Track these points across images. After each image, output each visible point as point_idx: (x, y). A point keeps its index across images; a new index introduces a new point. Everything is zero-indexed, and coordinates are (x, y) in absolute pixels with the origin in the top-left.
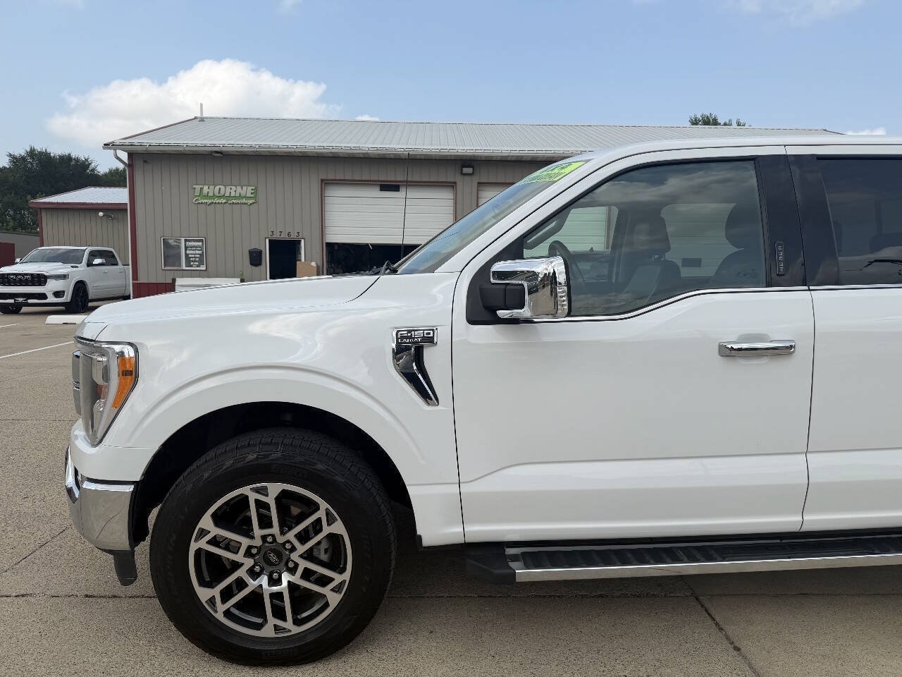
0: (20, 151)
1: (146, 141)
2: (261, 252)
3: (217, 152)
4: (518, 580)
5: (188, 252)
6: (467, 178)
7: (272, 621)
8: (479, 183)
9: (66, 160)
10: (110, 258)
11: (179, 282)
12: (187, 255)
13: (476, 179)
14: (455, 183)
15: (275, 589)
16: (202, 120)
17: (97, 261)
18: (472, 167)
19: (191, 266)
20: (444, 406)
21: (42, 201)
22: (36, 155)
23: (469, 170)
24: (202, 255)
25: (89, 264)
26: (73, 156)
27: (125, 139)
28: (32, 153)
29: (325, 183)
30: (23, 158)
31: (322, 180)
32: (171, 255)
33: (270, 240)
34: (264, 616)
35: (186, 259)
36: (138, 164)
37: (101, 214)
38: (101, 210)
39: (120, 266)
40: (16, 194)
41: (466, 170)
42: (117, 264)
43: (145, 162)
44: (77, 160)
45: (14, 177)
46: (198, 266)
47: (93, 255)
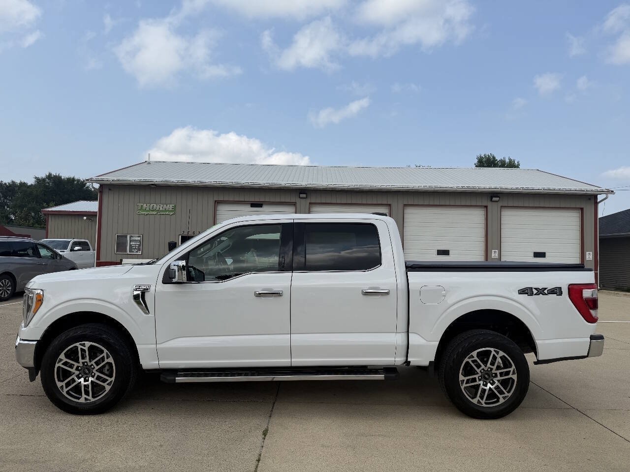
0: (42, 175)
1: (111, 178)
2: (176, 243)
3: (152, 185)
4: (177, 381)
5: (131, 243)
6: (303, 200)
7: (84, 396)
8: (310, 203)
9: (71, 181)
10: (85, 246)
11: (125, 261)
12: (130, 245)
13: (308, 201)
14: (296, 203)
15: (86, 383)
16: (149, 163)
17: (76, 248)
18: (306, 194)
19: (133, 252)
20: (151, 315)
21: (50, 209)
22: (52, 178)
23: (304, 196)
24: (140, 245)
25: (72, 250)
26: (76, 178)
27: (98, 176)
28: (49, 176)
29: (218, 203)
30: (44, 180)
31: (216, 201)
32: (121, 244)
33: (182, 236)
34: (81, 394)
35: (130, 246)
36: (106, 190)
37: (85, 218)
38: (85, 216)
39: (92, 251)
40: (36, 202)
41: (302, 196)
42: (89, 250)
43: (110, 189)
44: (78, 180)
45: (37, 191)
46: (137, 252)
47: (75, 244)
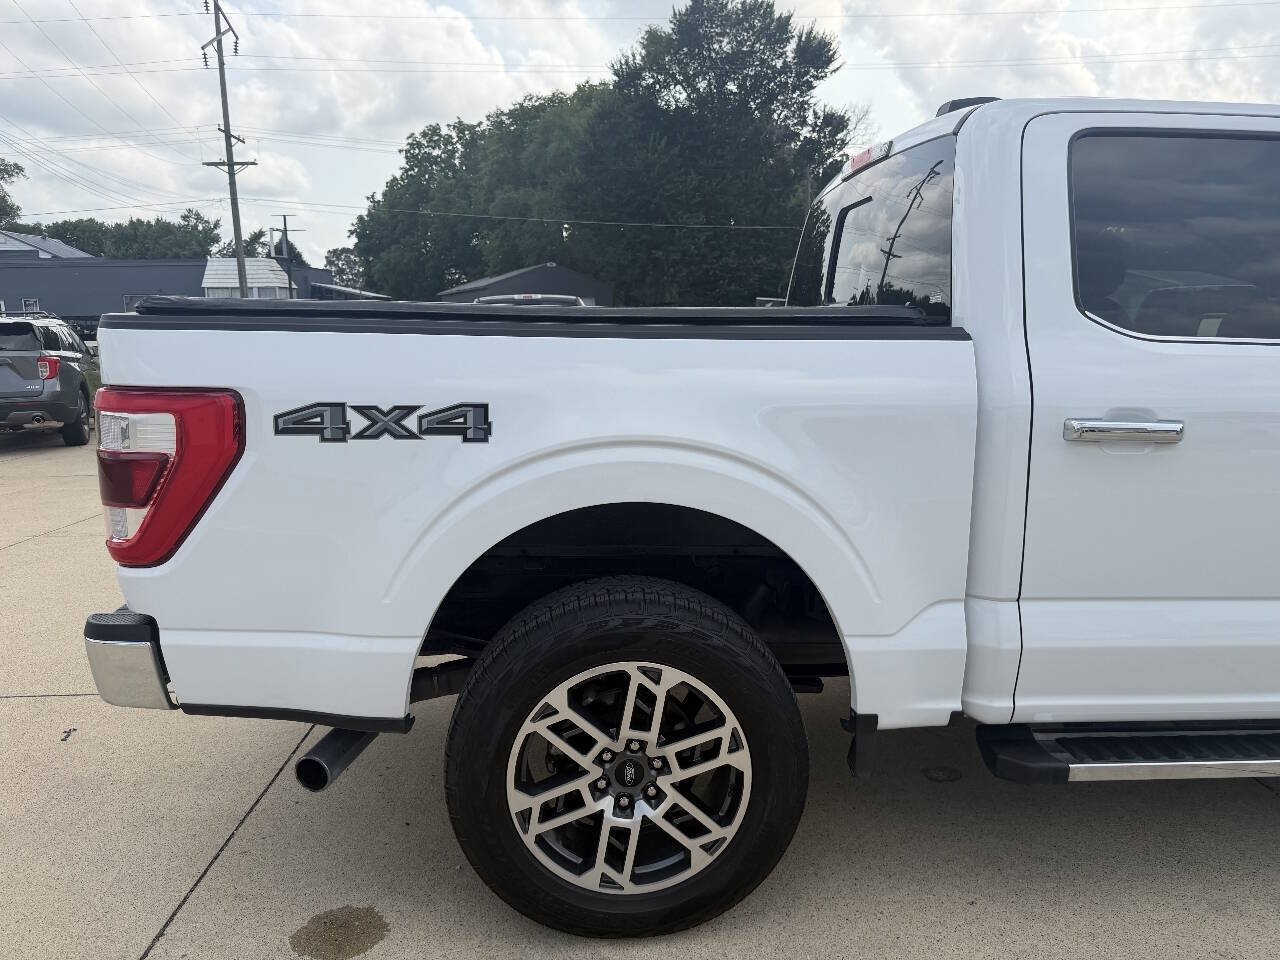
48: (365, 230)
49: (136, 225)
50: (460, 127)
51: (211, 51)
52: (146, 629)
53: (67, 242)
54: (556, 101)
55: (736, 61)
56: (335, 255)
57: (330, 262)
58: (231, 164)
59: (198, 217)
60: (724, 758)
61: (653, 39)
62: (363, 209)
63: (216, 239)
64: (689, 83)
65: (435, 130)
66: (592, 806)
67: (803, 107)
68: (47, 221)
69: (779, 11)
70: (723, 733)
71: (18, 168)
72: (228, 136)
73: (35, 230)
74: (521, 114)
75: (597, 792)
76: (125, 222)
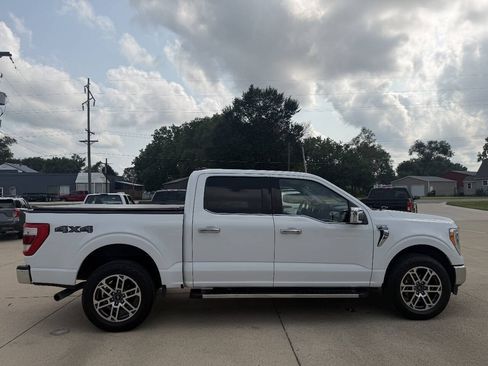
48: (137, 161)
49: (55, 159)
50: (174, 127)
51: (85, 106)
52: (28, 268)
53: (28, 166)
54: (206, 120)
55: (265, 108)
56: (127, 171)
57: (125, 172)
58: (89, 141)
59: (78, 157)
60: (136, 294)
61: (237, 101)
62: (138, 154)
63: (84, 165)
64: (250, 115)
65: (165, 128)
66: (110, 303)
67: (288, 123)
68: (22, 158)
69: (279, 92)
70: (136, 289)
71: (15, 141)
72: (89, 132)
73: (18, 162)
74: (193, 124)
75: (111, 301)
76: (51, 158)
